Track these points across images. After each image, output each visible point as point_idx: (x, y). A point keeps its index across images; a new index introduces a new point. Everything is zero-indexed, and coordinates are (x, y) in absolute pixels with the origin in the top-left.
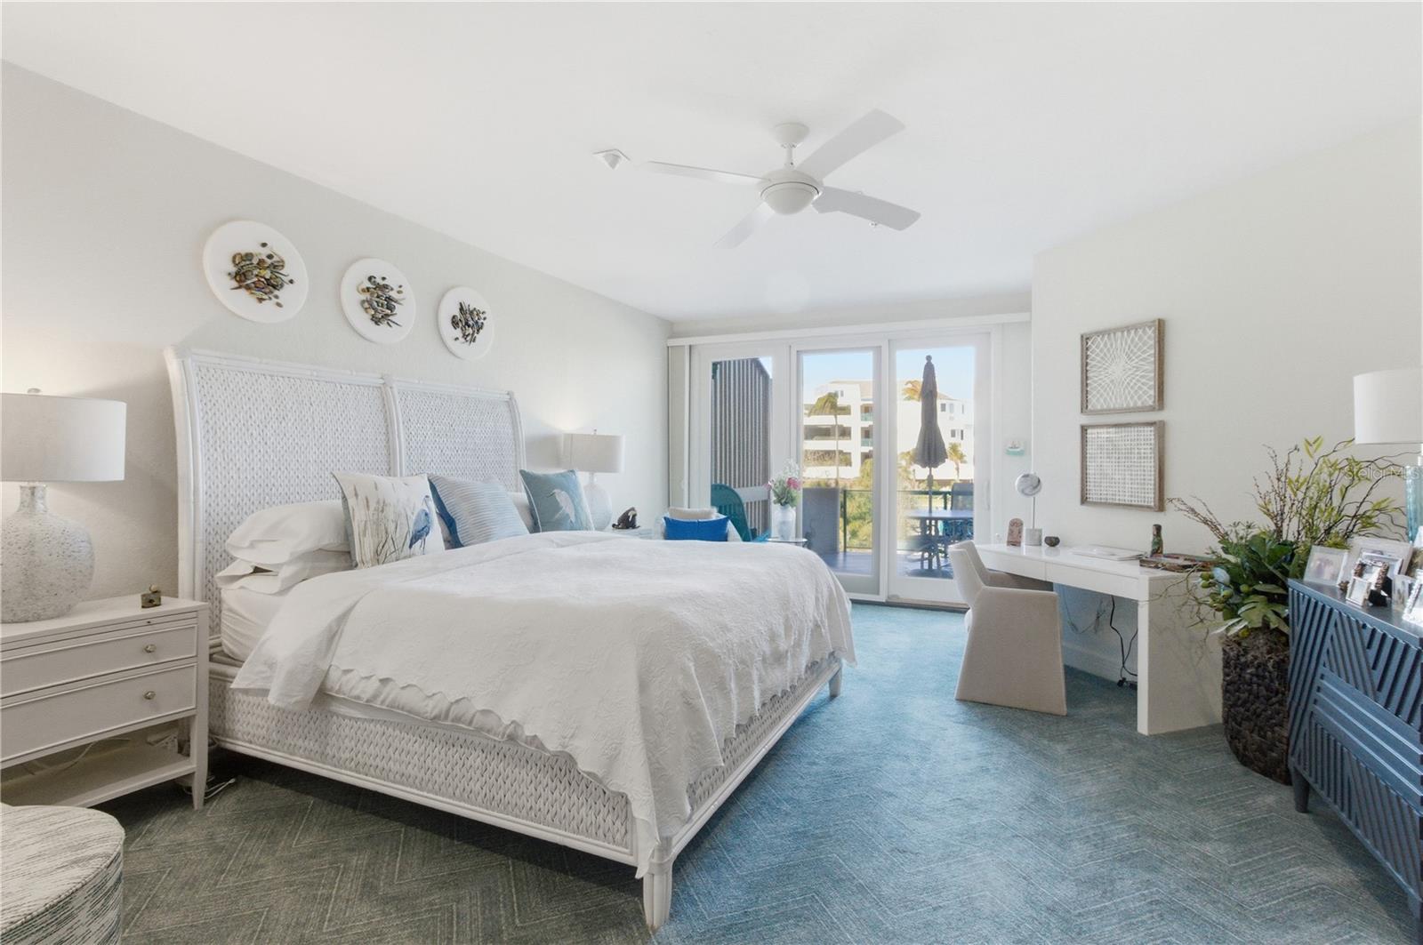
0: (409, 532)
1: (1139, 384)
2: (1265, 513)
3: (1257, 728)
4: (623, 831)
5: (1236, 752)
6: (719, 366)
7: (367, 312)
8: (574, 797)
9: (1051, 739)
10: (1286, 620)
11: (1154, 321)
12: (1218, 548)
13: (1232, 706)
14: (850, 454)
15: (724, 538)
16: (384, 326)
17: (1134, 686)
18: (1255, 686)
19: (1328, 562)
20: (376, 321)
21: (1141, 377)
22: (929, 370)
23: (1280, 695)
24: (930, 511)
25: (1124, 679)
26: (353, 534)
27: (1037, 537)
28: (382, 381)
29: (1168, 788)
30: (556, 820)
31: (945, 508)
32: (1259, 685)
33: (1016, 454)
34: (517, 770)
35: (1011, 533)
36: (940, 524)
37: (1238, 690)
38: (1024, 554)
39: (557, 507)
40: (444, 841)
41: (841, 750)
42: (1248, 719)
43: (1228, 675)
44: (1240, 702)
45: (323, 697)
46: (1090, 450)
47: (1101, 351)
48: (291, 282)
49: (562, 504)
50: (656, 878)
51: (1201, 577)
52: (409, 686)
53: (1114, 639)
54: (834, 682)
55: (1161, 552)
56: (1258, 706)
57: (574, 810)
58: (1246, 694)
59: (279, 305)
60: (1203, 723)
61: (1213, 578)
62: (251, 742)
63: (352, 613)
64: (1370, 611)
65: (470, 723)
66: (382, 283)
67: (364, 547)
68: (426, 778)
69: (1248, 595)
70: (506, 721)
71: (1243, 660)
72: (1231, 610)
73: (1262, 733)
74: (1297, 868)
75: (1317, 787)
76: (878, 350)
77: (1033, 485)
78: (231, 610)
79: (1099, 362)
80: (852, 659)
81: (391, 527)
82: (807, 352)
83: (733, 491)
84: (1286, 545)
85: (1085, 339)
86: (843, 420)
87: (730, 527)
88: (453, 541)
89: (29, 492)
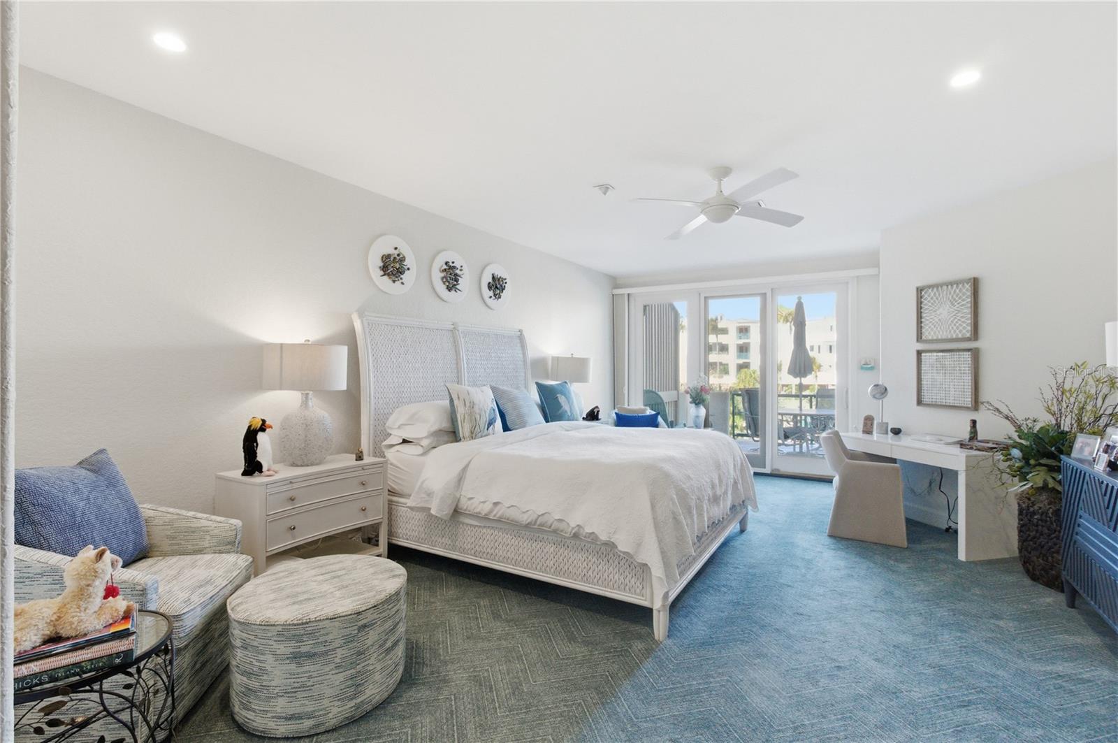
0: (486, 421)
1: (960, 322)
2: (1047, 411)
3: (1041, 556)
4: (641, 587)
5: (1028, 572)
6: (647, 307)
7: (444, 284)
8: (611, 568)
9: (896, 560)
10: (1060, 482)
11: (970, 279)
12: (1015, 436)
13: (1024, 541)
14: (727, 365)
15: (656, 425)
16: (453, 292)
17: (956, 532)
18: (1040, 527)
19: (1088, 444)
20: (449, 289)
21: (961, 317)
22: (800, 307)
23: (1057, 533)
24: (801, 410)
25: (950, 527)
26: (457, 421)
27: (884, 428)
28: (453, 327)
29: (977, 591)
30: (600, 581)
31: (811, 407)
32: (1043, 526)
33: (869, 369)
34: (576, 554)
35: (865, 425)
36: (809, 419)
37: (1029, 530)
38: (875, 439)
39: (559, 406)
40: (527, 597)
41: (753, 561)
42: (1034, 549)
43: (1022, 520)
44: (1030, 538)
45: (456, 512)
46: (924, 367)
47: (932, 298)
48: (408, 269)
49: (563, 404)
50: (661, 613)
51: (1002, 454)
52: (512, 506)
53: (942, 500)
54: (743, 523)
55: (977, 439)
56: (1042, 540)
57: (611, 576)
58: (1034, 533)
59: (402, 283)
60: (1007, 556)
61: (1010, 455)
62: (408, 539)
63: (470, 466)
64: (1109, 474)
65: (550, 527)
66: (452, 265)
67: (464, 429)
68: (519, 559)
69: (1035, 466)
70: (573, 524)
71: (1031, 509)
72: (1023, 478)
73: (1045, 558)
74: (1061, 636)
75: (1081, 592)
76: (764, 295)
77: (881, 392)
78: (391, 464)
79: (930, 306)
80: (755, 507)
81: (478, 417)
82: (713, 297)
83: (657, 394)
84: (1063, 433)
85: (920, 290)
86: (723, 339)
87: (660, 419)
88: (506, 428)
89: (305, 396)
